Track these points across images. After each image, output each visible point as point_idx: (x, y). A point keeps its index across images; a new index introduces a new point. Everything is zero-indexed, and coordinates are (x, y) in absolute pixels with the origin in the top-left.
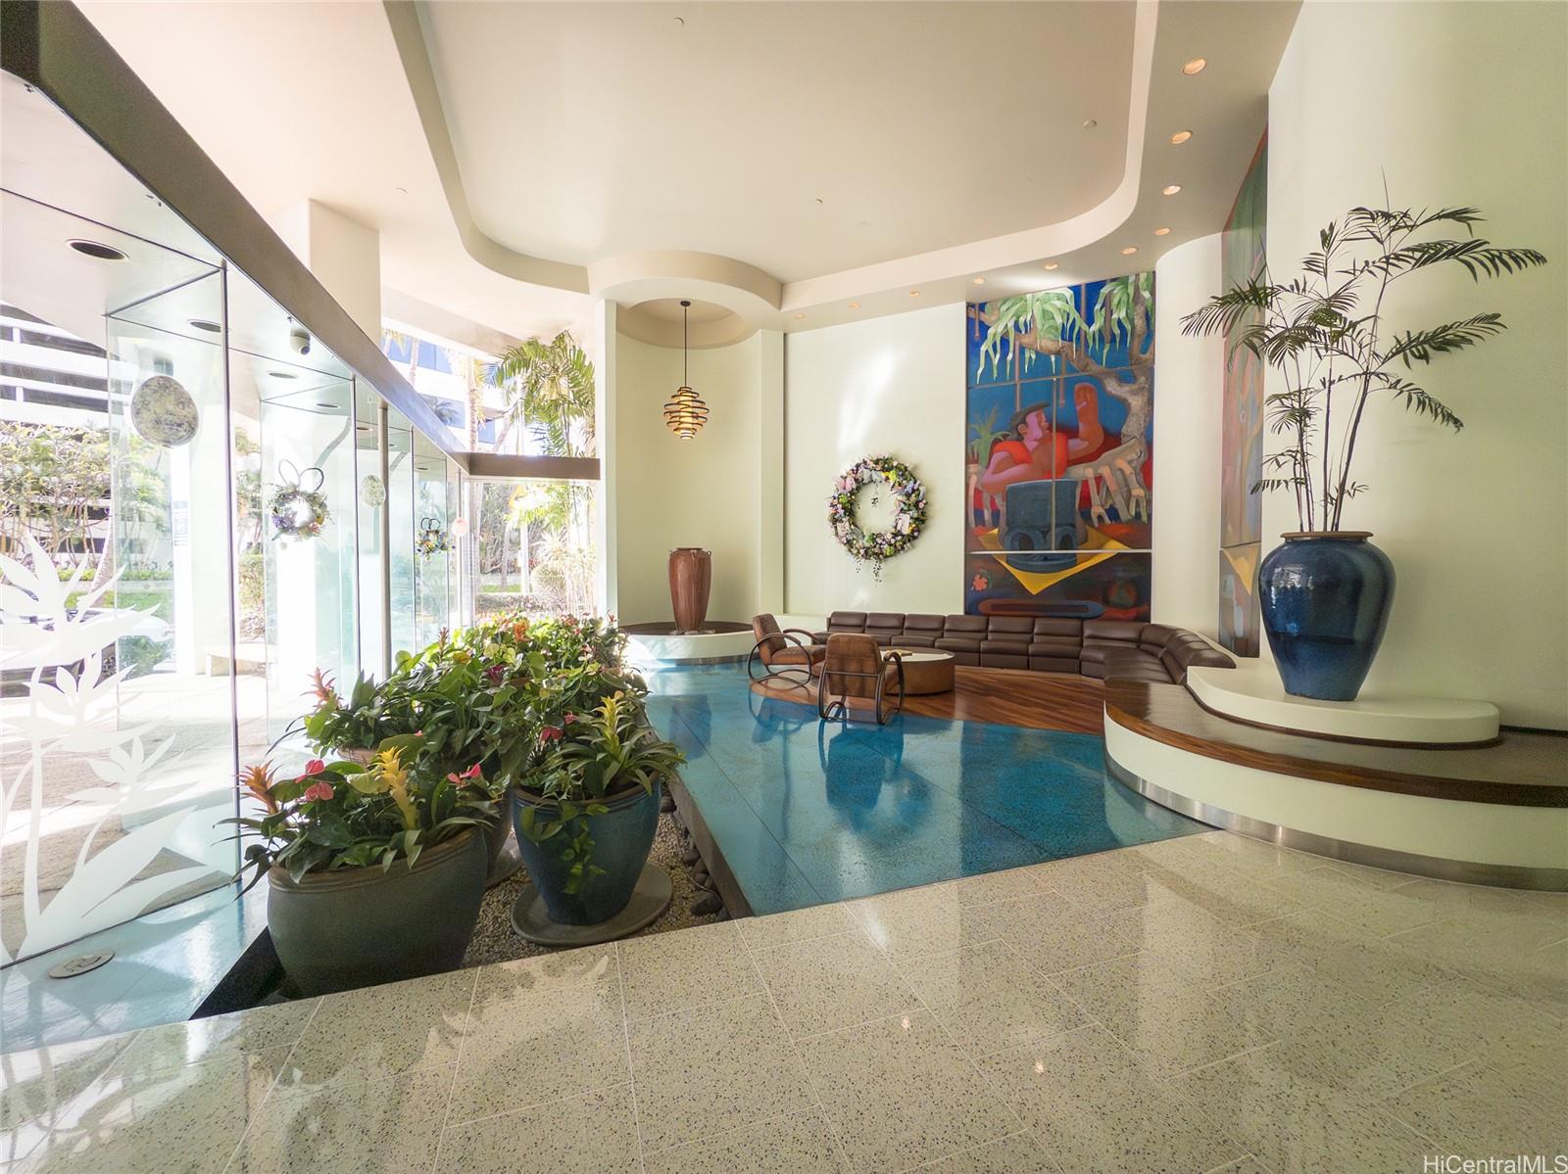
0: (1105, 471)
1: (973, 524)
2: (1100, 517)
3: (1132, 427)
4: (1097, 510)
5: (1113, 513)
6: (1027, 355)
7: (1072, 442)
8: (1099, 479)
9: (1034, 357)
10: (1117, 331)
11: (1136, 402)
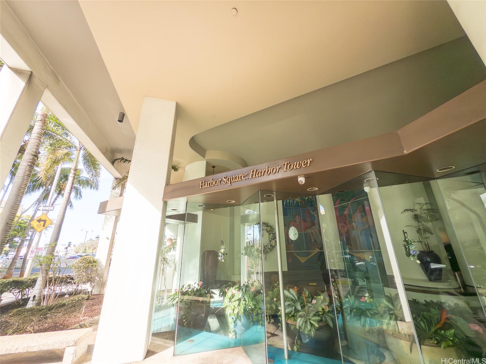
0: (313, 231)
1: (287, 243)
2: (313, 242)
3: (316, 221)
4: (313, 241)
5: (316, 241)
6: (294, 202)
7: (306, 223)
8: (312, 233)
9: (296, 202)
10: (311, 200)
11: (316, 216)
